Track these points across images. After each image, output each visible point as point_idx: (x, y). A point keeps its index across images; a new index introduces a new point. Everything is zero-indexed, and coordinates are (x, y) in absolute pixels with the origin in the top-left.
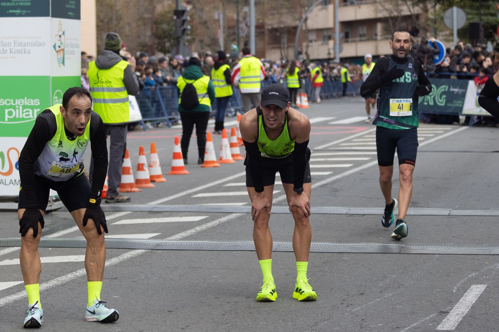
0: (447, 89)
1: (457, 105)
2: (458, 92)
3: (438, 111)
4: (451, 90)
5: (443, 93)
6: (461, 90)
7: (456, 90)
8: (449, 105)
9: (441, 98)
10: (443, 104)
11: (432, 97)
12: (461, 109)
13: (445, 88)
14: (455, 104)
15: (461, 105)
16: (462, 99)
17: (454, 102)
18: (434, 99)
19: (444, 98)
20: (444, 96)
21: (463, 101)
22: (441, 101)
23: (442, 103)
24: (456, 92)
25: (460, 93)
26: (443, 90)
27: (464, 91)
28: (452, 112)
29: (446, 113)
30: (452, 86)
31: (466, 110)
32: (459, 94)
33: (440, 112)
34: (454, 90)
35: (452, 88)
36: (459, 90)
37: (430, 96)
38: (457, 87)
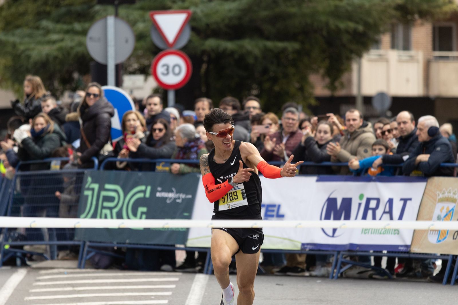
0: (148, 195)
2: (175, 199)
3: (129, 241)
4: (158, 195)
5: (139, 203)
6: (182, 196)
7: (171, 195)
9: (135, 214)
11: (115, 211)
12: (184, 236)
13: (144, 192)
15: (184, 229)
16: (186, 214)
18: (119, 215)
19: (143, 213)
20: (142, 209)
21: (189, 218)
24: (171, 198)
25: (179, 201)
26: (141, 195)
27: (189, 196)
28: (163, 242)
29: (148, 245)
30: (160, 186)
31: (196, 238)
32: (178, 203)
33: (134, 244)
34: (165, 195)
35: (160, 192)
36: (177, 196)
37: (111, 209)
38: (174, 189)
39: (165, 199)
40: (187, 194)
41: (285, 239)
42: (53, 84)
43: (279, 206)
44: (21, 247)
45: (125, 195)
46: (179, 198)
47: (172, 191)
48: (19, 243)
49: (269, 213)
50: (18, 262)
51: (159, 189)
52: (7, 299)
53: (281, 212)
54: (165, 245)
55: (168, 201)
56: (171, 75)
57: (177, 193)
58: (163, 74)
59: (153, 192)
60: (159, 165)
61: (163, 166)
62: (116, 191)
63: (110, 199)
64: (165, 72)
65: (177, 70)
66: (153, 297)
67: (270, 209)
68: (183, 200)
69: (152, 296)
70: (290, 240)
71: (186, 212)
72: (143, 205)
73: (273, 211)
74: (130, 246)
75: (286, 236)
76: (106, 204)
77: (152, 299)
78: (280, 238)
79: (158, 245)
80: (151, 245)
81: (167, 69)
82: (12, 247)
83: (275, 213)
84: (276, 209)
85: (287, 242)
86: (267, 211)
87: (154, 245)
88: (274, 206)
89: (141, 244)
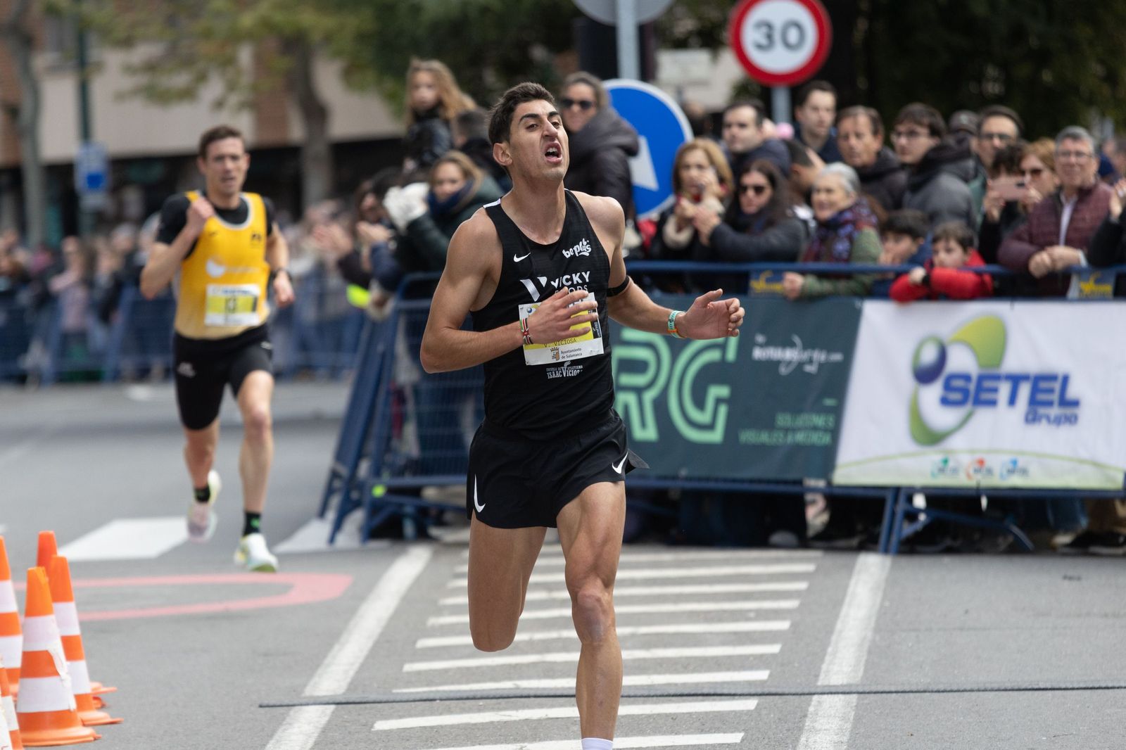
0: (731, 355)
1: (800, 437)
2: (801, 365)
3: (686, 473)
4: (758, 353)
5: (708, 376)
6: (819, 356)
7: (790, 355)
8: (748, 436)
9: (700, 403)
10: (716, 436)
11: (649, 396)
12: (827, 457)
13: (723, 347)
14: (786, 430)
15: (825, 439)
16: (829, 402)
17: (783, 420)
18: (661, 406)
19: (719, 401)
20: (718, 391)
21: (838, 412)
22: (703, 417)
23: (711, 427)
24: (789, 363)
25: (810, 369)
26: (714, 355)
27: (837, 357)
28: (771, 474)
29: (734, 481)
30: (763, 332)
31: (858, 463)
32: (809, 374)
33: (700, 479)
34: (774, 353)
35: (762, 346)
36: (805, 356)
37: (639, 391)
38: (797, 340)
39: (775, 364)
40: (830, 349)
41: (1082, 461)
42: (480, 78)
43: (1066, 379)
44: (416, 492)
45: (675, 356)
46: (810, 361)
47: (792, 345)
48: (409, 480)
49: (1042, 397)
50: (409, 528)
51: (760, 339)
52: (383, 623)
53: (1073, 392)
54: (778, 482)
55: (783, 370)
56: (779, 48)
57: (806, 347)
58: (760, 47)
59: (745, 348)
60: (757, 279)
61: (768, 281)
62: (650, 345)
63: (636, 366)
64: (764, 41)
65: (793, 35)
66: (752, 615)
67: (1043, 385)
68: (821, 366)
69: (750, 611)
70: (1096, 464)
71: (830, 396)
72: (720, 381)
73: (1051, 391)
74: (688, 485)
75: (1084, 454)
76: (626, 379)
77: (748, 619)
78: (1070, 459)
79: (760, 481)
80: (742, 481)
81: (770, 37)
82: (391, 491)
83: (1055, 397)
84: (1057, 386)
85: (1088, 469)
86: (1035, 391)
87: (752, 481)
88: (1053, 378)
89: (717, 480)
